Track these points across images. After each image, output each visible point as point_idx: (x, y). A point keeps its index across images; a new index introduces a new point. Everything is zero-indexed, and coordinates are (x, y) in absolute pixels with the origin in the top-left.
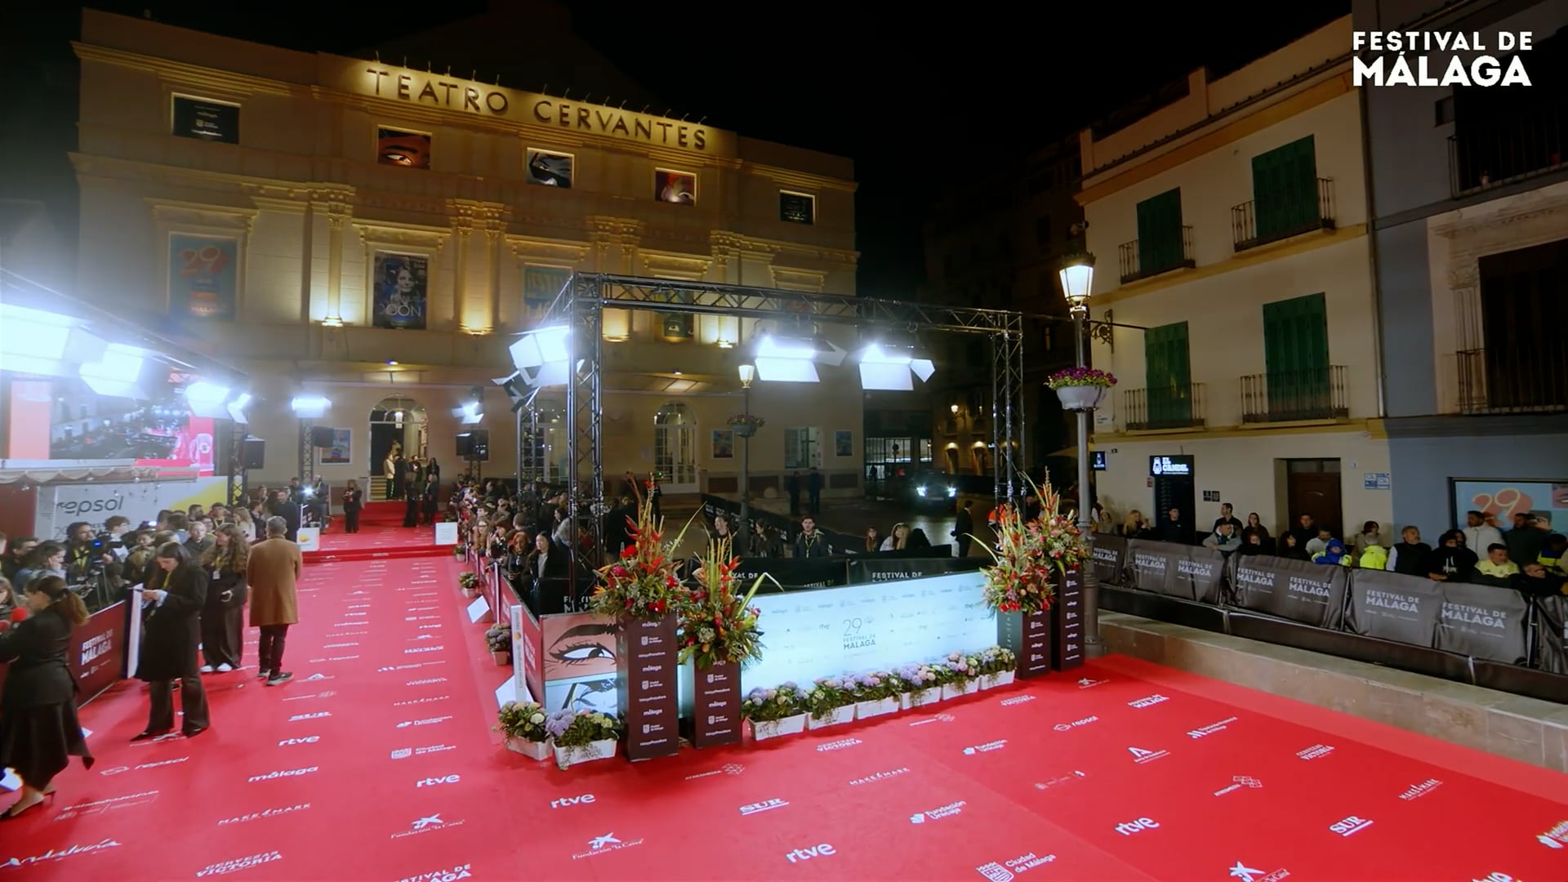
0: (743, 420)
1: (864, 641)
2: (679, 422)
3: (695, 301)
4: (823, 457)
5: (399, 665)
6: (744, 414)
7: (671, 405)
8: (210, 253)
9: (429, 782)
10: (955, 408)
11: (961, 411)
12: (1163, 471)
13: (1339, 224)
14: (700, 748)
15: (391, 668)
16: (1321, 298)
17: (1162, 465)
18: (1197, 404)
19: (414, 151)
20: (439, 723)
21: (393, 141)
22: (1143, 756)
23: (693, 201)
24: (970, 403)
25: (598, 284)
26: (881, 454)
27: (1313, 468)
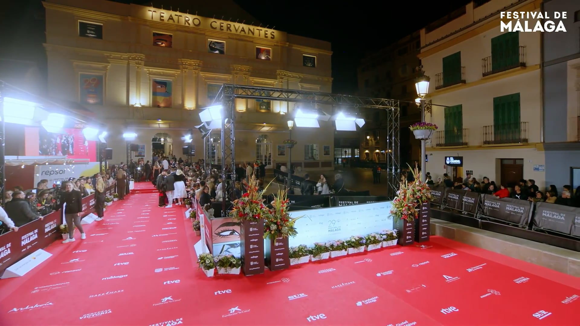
0: (289, 142)
1: (336, 229)
2: (265, 142)
3: (271, 95)
4: (318, 155)
5: (160, 234)
6: (290, 139)
7: (262, 136)
8: (94, 80)
9: (168, 282)
10: (368, 137)
11: (371, 138)
12: (450, 163)
13: (527, 65)
14: (273, 271)
15: (157, 236)
16: (518, 95)
17: (450, 160)
18: (465, 137)
19: (166, 41)
20: (173, 258)
21: (158, 37)
22: (449, 279)
23: (270, 59)
24: (374, 135)
25: (233, 89)
26: (340, 154)
27: (511, 162)
